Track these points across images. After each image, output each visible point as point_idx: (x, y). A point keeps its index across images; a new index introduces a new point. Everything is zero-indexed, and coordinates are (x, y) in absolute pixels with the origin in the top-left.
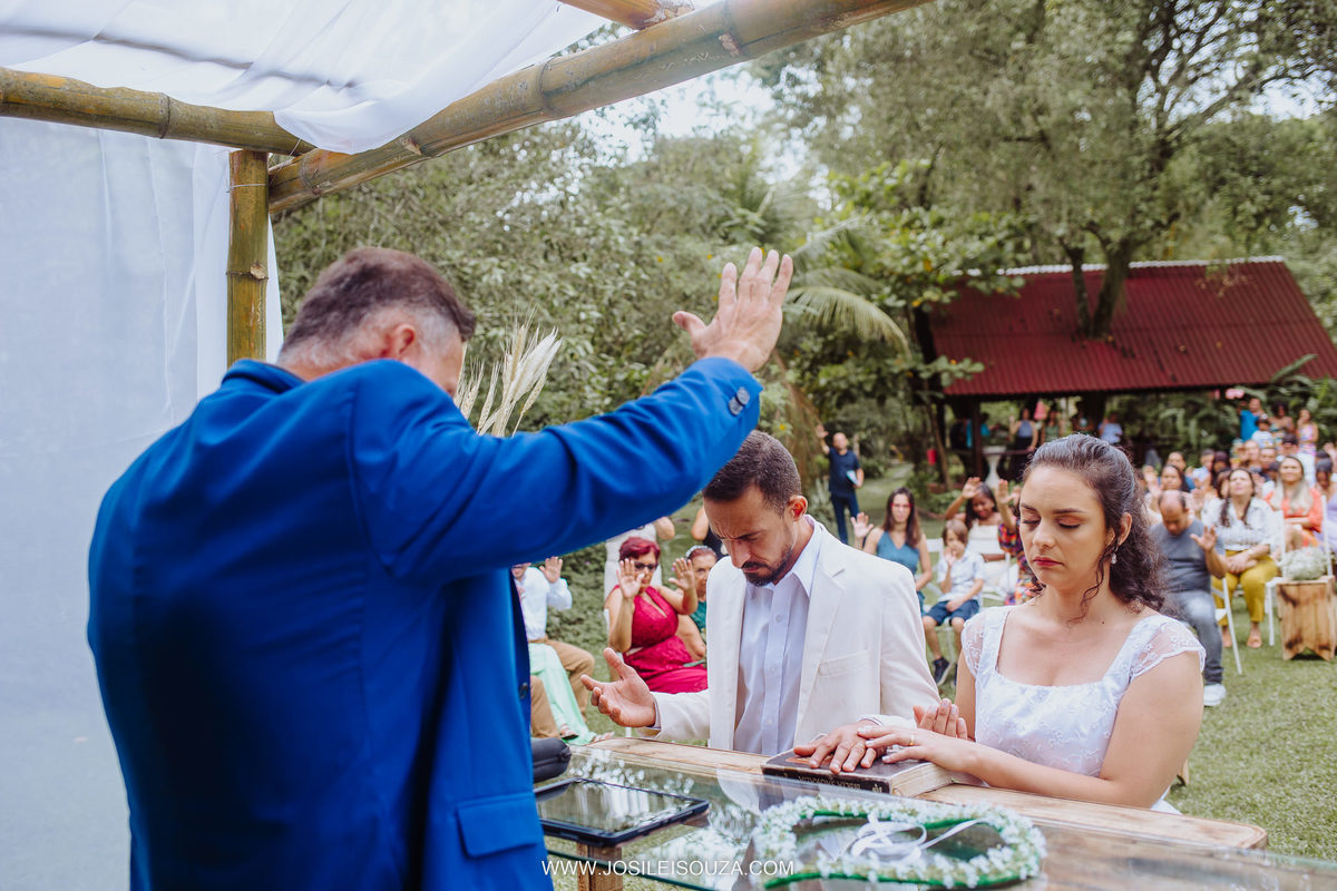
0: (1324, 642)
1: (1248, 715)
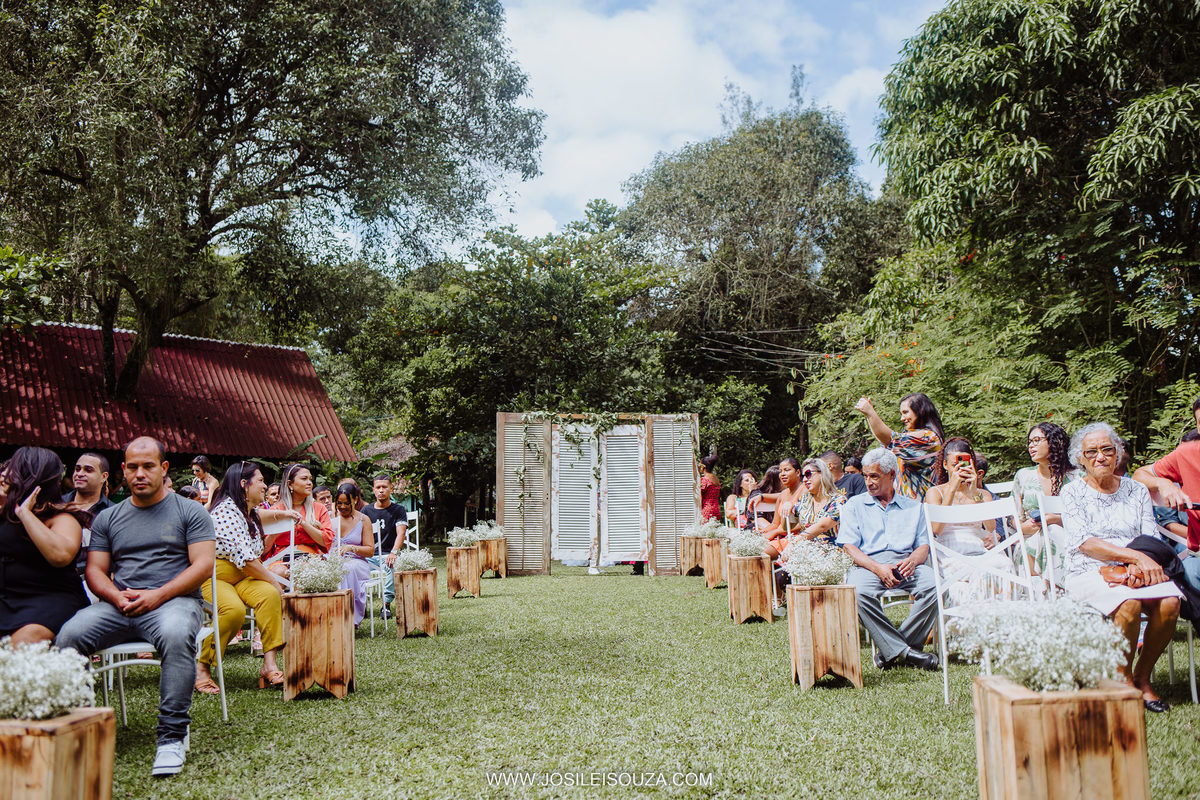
0: (337, 674)
1: (230, 779)
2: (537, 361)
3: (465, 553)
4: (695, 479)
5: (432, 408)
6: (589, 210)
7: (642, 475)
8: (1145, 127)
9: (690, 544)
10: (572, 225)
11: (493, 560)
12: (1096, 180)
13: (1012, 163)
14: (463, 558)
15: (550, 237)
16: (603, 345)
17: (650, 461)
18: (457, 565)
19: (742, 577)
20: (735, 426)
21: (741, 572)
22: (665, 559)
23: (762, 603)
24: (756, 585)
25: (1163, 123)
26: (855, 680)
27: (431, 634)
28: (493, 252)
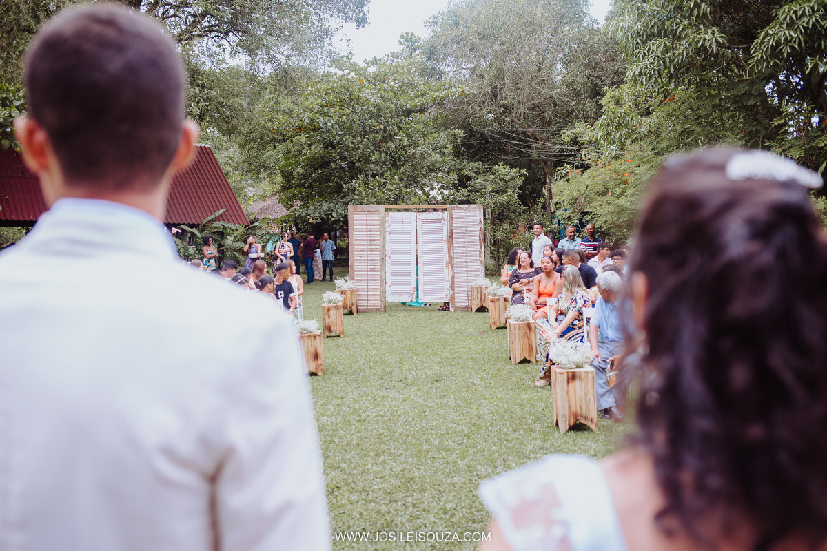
2: (370, 156)
3: (334, 309)
4: (481, 248)
5: (295, 179)
6: (401, 40)
7: (446, 245)
8: (791, 25)
9: (478, 292)
10: (390, 54)
11: (349, 304)
12: (756, 59)
13: (700, 45)
14: (332, 312)
15: (375, 59)
16: (414, 144)
17: (451, 236)
18: (329, 316)
19: (517, 335)
20: (504, 198)
21: (517, 332)
22: (461, 300)
23: (530, 351)
24: (526, 340)
25: (804, 22)
26: (593, 426)
27: (320, 374)
28: (336, 74)
